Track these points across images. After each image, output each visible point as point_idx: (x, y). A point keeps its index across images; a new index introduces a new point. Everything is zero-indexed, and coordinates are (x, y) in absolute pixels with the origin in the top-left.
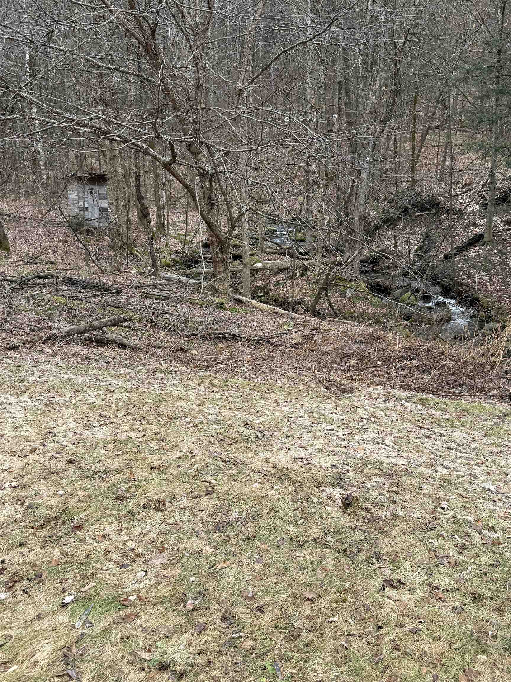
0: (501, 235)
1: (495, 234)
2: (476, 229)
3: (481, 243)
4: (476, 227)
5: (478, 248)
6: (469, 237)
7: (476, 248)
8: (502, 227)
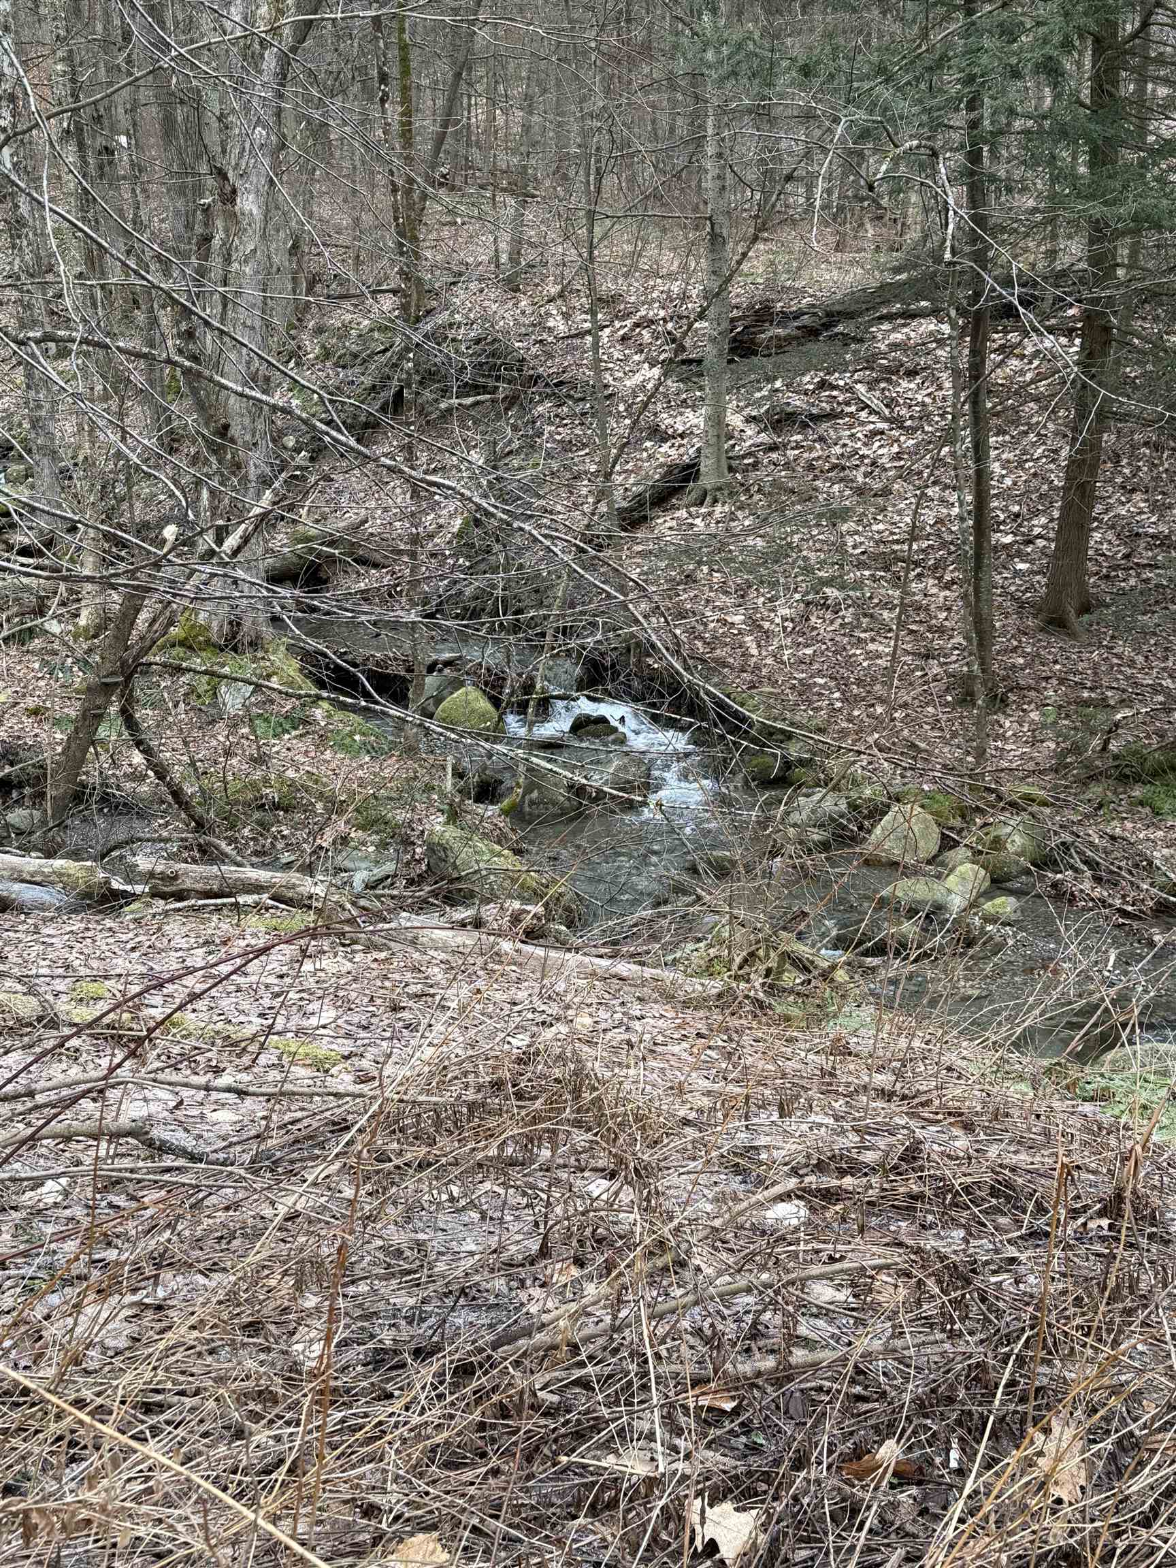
0: (755, 466)
1: (735, 463)
2: (665, 448)
3: (694, 495)
4: (664, 440)
5: (683, 513)
6: (647, 477)
7: (677, 514)
8: (752, 436)
